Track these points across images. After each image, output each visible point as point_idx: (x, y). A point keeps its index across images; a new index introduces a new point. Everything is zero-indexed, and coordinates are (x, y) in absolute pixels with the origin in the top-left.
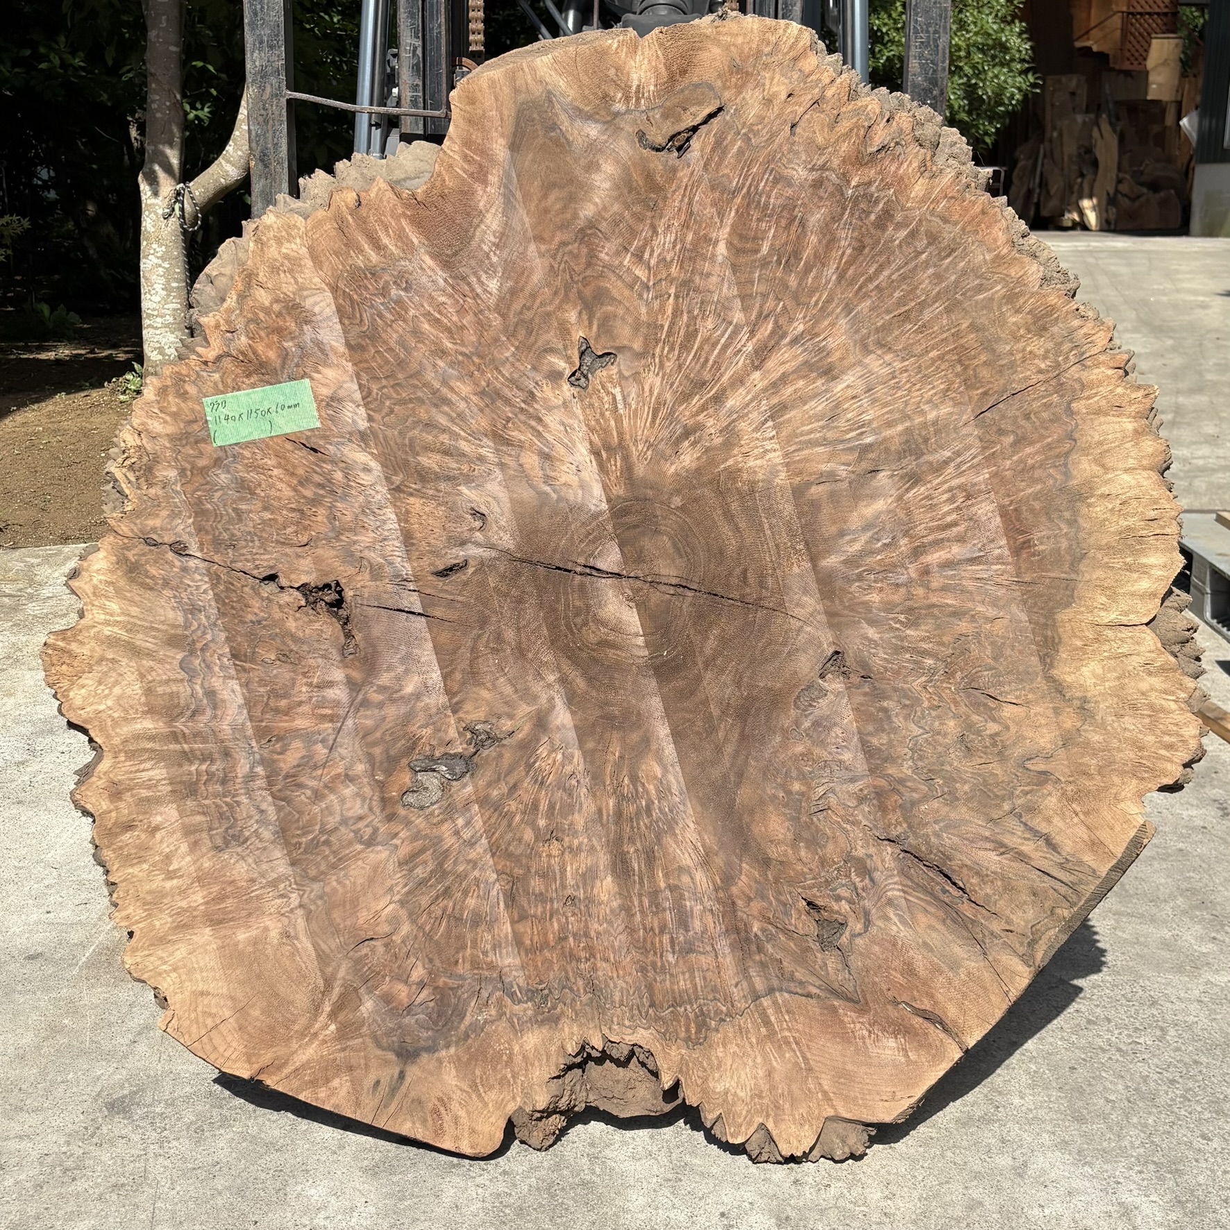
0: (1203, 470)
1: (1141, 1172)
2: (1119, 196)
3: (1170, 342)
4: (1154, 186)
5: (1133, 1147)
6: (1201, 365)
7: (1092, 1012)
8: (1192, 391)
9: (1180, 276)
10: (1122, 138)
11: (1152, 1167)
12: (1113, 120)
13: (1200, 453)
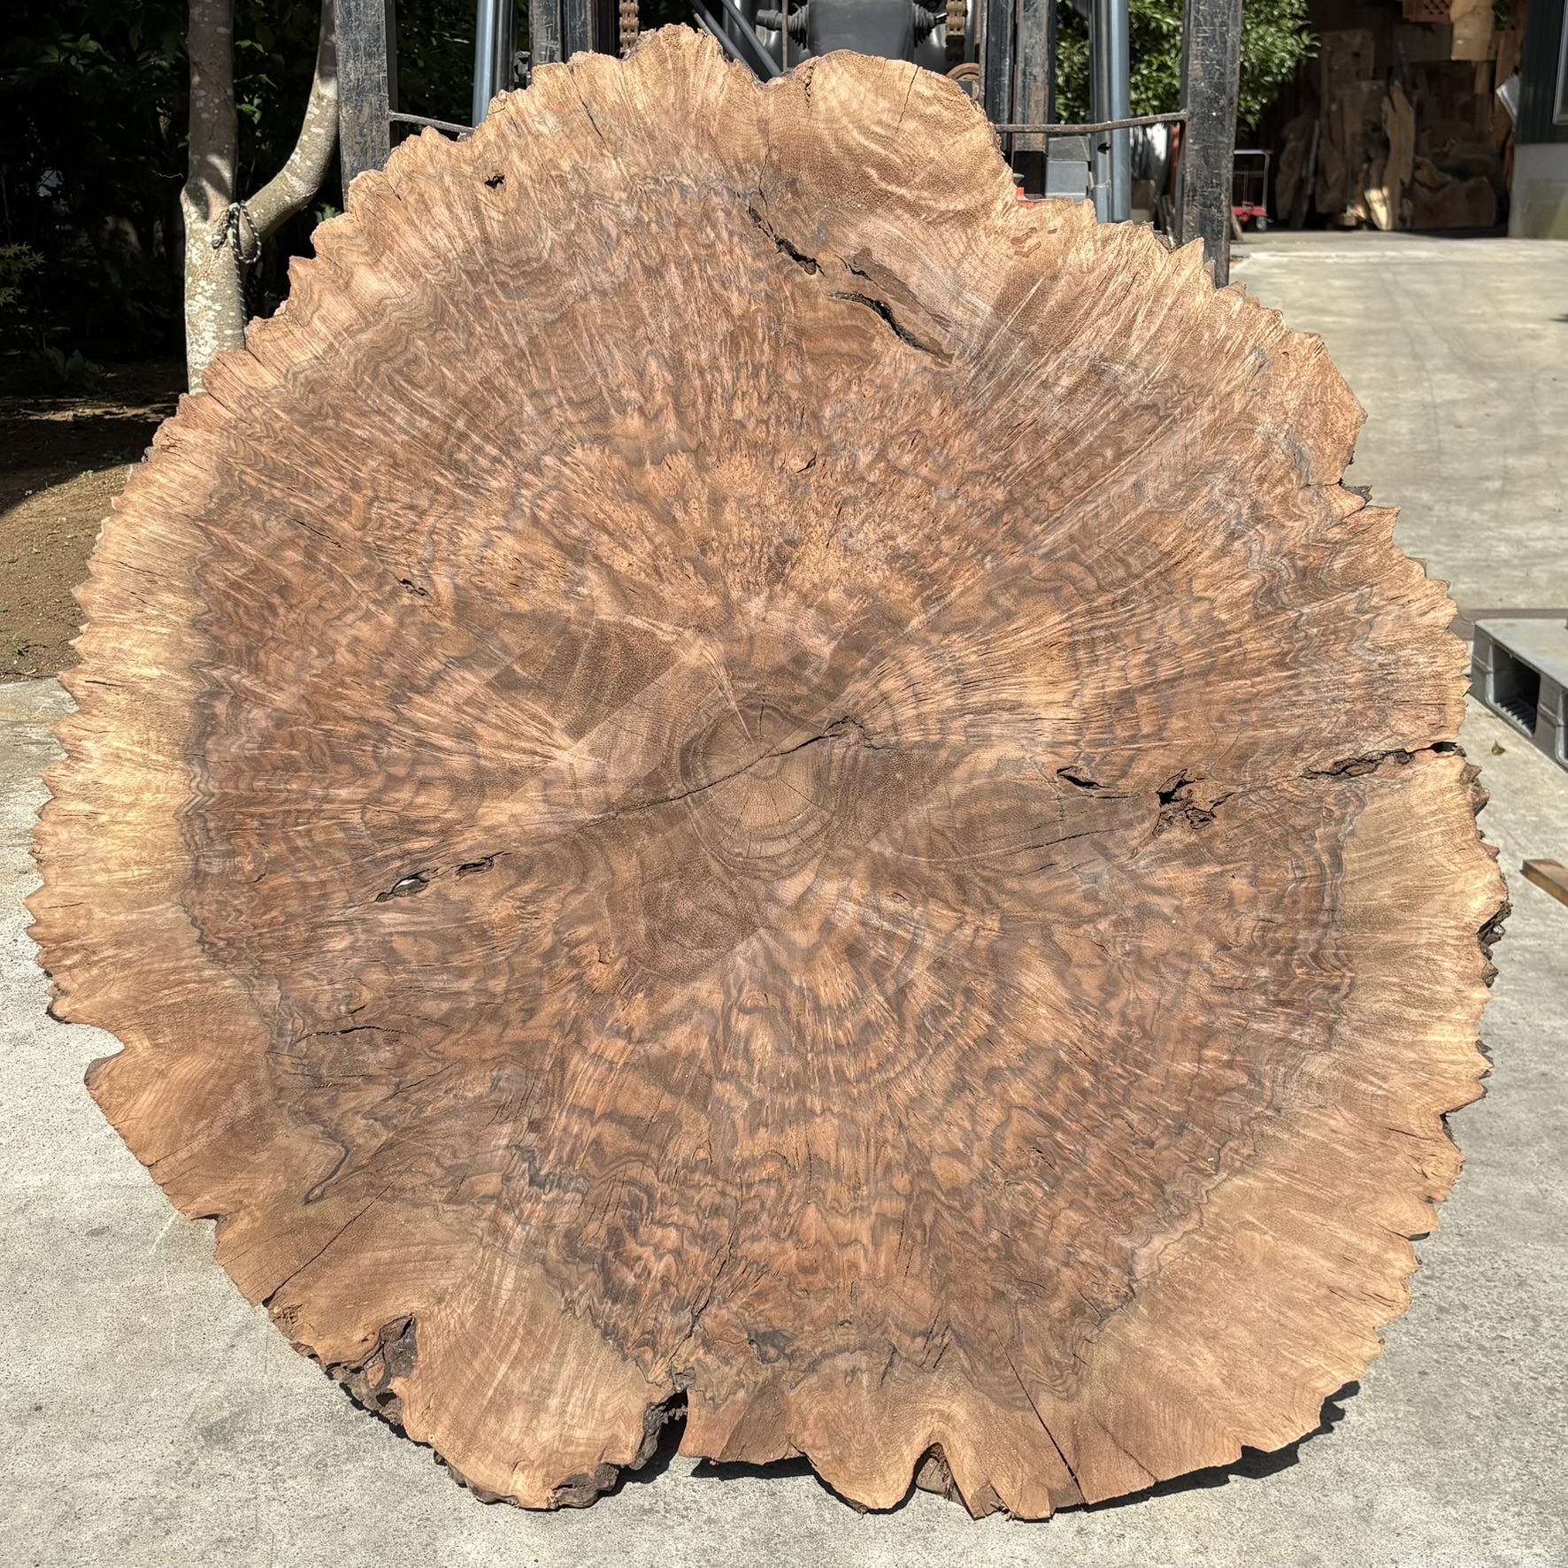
0: (1543, 555)
1: (1519, 1514)
2: (1417, 186)
3: (1493, 385)
4: (1462, 173)
5: (1506, 1481)
6: (1533, 414)
7: (1443, 1297)
8: (1525, 450)
9: (1502, 297)
10: (1420, 111)
11: (1533, 1507)
12: (1409, 88)
13: (1538, 533)
